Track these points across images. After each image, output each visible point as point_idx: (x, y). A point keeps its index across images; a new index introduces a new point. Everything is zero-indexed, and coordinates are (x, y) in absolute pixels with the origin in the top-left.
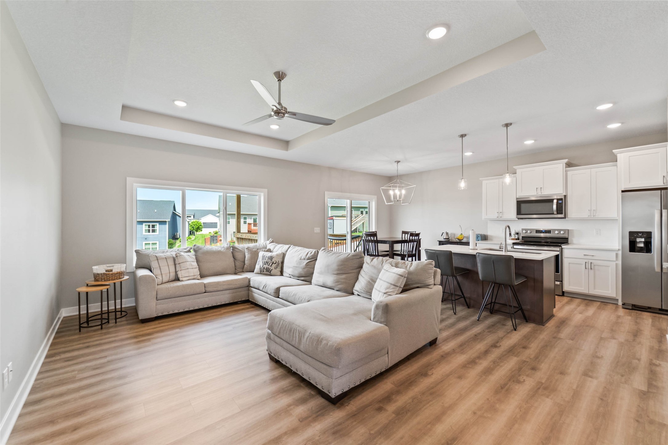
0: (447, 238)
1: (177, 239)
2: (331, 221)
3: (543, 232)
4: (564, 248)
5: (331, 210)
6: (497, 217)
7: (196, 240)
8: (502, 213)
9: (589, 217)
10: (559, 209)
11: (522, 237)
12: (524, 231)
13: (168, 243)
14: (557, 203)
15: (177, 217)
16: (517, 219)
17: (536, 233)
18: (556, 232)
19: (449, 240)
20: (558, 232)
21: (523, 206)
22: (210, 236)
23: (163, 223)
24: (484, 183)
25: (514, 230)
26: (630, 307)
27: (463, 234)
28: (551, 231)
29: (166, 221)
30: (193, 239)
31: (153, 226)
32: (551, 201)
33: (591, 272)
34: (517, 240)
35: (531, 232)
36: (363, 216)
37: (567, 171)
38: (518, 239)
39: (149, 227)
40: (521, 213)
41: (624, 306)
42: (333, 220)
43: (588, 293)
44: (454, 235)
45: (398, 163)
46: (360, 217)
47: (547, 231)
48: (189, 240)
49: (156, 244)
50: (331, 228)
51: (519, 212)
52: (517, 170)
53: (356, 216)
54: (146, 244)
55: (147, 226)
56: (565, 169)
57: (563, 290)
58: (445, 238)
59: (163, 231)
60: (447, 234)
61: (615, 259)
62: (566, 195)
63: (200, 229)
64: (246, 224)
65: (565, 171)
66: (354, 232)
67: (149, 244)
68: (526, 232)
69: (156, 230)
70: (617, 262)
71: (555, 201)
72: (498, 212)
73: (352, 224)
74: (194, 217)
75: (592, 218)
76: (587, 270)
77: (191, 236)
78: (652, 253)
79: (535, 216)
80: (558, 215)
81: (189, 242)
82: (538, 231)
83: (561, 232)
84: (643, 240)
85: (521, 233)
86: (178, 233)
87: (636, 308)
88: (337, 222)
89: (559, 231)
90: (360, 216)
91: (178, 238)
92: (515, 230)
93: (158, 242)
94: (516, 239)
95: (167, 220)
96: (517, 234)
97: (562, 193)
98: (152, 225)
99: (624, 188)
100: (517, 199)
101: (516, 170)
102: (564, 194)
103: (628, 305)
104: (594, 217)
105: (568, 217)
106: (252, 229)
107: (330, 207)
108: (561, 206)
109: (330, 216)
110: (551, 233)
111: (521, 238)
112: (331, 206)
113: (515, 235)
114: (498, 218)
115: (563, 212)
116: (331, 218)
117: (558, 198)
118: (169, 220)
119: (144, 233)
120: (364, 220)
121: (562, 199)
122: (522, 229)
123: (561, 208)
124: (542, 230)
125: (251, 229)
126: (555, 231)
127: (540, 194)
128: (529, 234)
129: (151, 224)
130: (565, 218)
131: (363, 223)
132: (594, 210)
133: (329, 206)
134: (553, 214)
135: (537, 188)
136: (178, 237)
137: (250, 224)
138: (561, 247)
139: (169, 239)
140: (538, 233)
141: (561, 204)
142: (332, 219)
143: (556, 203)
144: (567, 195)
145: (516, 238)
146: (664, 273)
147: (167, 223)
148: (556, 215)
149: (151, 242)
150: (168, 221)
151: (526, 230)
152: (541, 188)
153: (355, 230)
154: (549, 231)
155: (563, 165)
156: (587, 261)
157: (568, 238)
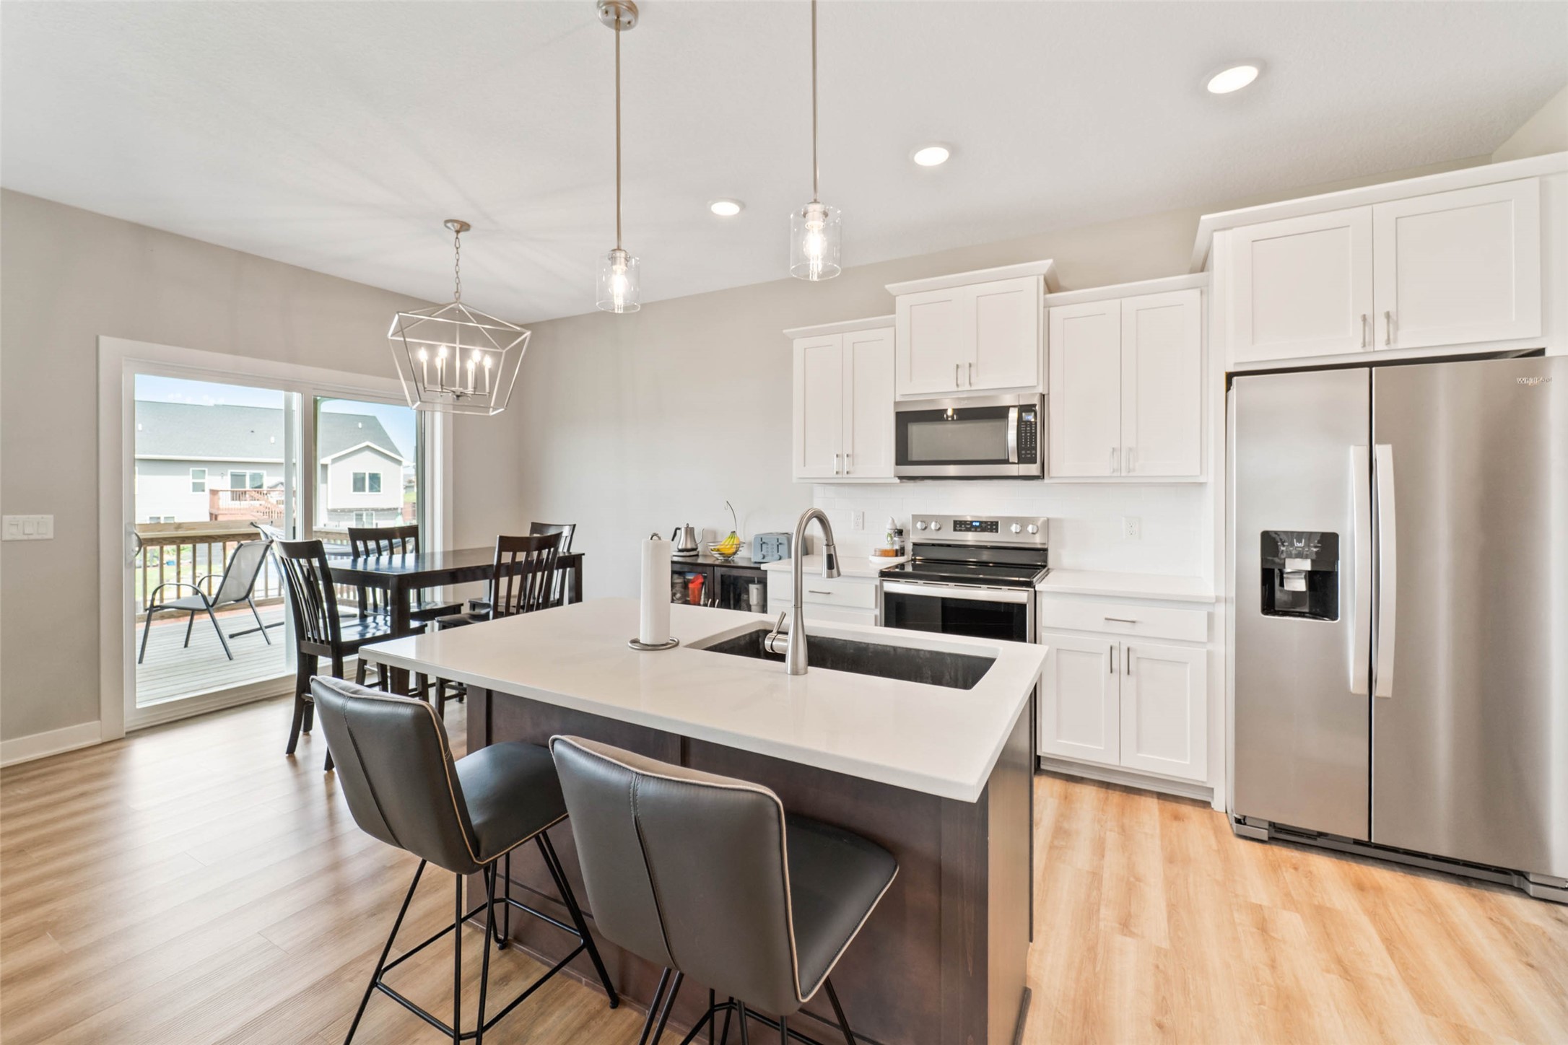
0: (689, 546)
3: (975, 529)
4: (1041, 592)
6: (837, 473)
8: (851, 459)
9: (1115, 474)
10: (1026, 444)
11: (915, 544)
12: (919, 525)
14: (1020, 419)
16: (898, 481)
17: (955, 530)
18: (1014, 528)
19: (697, 555)
20: (1018, 526)
21: (915, 430)
24: (799, 345)
25: (890, 521)
26: (1264, 834)
27: (738, 533)
28: (997, 523)
32: (999, 413)
33: (1129, 683)
34: (897, 556)
35: (939, 529)
37: (1050, 307)
38: (901, 552)
40: (910, 459)
41: (1245, 830)
43: (1118, 764)
44: (714, 534)
45: (458, 232)
47: (986, 522)
51: (902, 457)
52: (897, 298)
56: (1045, 300)
57: (1038, 754)
58: (684, 547)
60: (690, 531)
61: (1203, 636)
62: (1045, 393)
64: (203, 491)
65: (1044, 307)
68: (926, 528)
70: (1210, 647)
71: (1013, 415)
72: (839, 453)
75: (1123, 477)
76: (1115, 675)
78: (1339, 619)
79: (952, 470)
80: (1021, 466)
82: (960, 525)
83: (1027, 526)
84: (1306, 565)
85: (909, 531)
87: (1282, 835)
89: (1024, 522)
92: (893, 521)
94: (897, 551)
96: (900, 532)
97: (1034, 387)
99: (1236, 364)
100: (896, 404)
101: (895, 300)
102: (1041, 390)
103: (1257, 823)
104: (1131, 474)
105: (1052, 475)
106: (221, 507)
108: (1031, 433)
110: (997, 531)
111: (909, 548)
113: (892, 538)
114: (840, 476)
115: (1036, 454)
117: (1022, 403)
121: (1035, 406)
122: (913, 516)
123: (1031, 443)
124: (969, 519)
125: (218, 509)
126: (1011, 526)
127: (967, 387)
128: (932, 535)
130: (1041, 477)
132: (1130, 449)
134: (1006, 462)
135: (958, 366)
137: (214, 493)
138: (1034, 587)
140: (960, 530)
141: (1031, 427)
143: (1016, 424)
144: (1049, 394)
145: (897, 547)
146: (1376, 698)
148: (1017, 465)
151: (925, 520)
152: (970, 365)
154: (992, 522)
155: (1038, 280)
156: (1113, 641)
157: (1045, 550)
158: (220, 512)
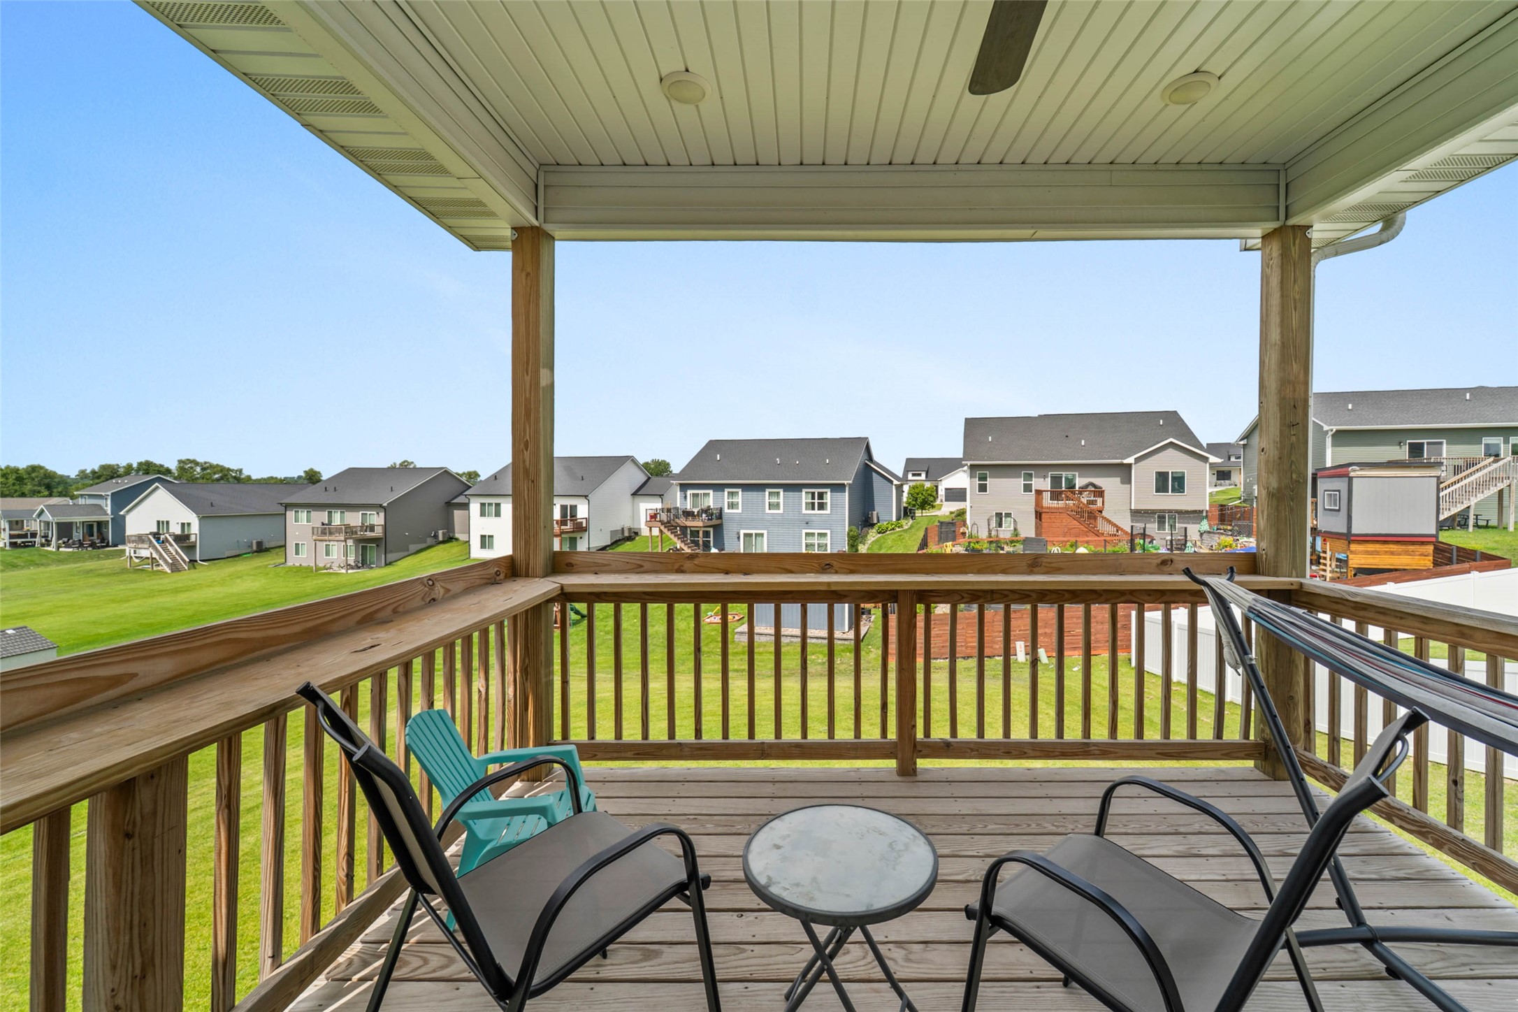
1: (872, 525)
2: (1341, 484)
5: (1333, 446)
7: (913, 530)
13: (848, 534)
15: (874, 474)
22: (939, 522)
23: (838, 488)
29: (844, 484)
30: (906, 527)
31: (821, 496)
36: (1495, 466)
39: (813, 498)
42: (1350, 479)
46: (1484, 467)
48: (898, 529)
49: (825, 535)
50: (1339, 510)
53: (1461, 463)
54: (807, 534)
55: (810, 496)
59: (839, 507)
63: (929, 504)
64: (1031, 491)
66: (1451, 528)
67: (813, 534)
69: (826, 503)
73: (1442, 494)
74: (926, 477)
77: (903, 522)
81: (896, 535)
86: (875, 513)
88: (1365, 486)
90: (1482, 464)
91: (875, 524)
93: (828, 532)
95: (846, 482)
98: (818, 493)
106: (1044, 506)
107: (1330, 433)
109: (1329, 464)
112: (1338, 432)
116: (1341, 471)
118: (851, 482)
119: (804, 511)
120: (1506, 482)
125: (1042, 507)
129: (816, 491)
131: (1501, 492)
133: (1327, 432)
136: (875, 522)
137: (1039, 493)
139: (850, 525)
142: (1346, 475)
147: (847, 488)
149: (816, 531)
150: (850, 484)
153: (1459, 521)
158: (1044, 510)
